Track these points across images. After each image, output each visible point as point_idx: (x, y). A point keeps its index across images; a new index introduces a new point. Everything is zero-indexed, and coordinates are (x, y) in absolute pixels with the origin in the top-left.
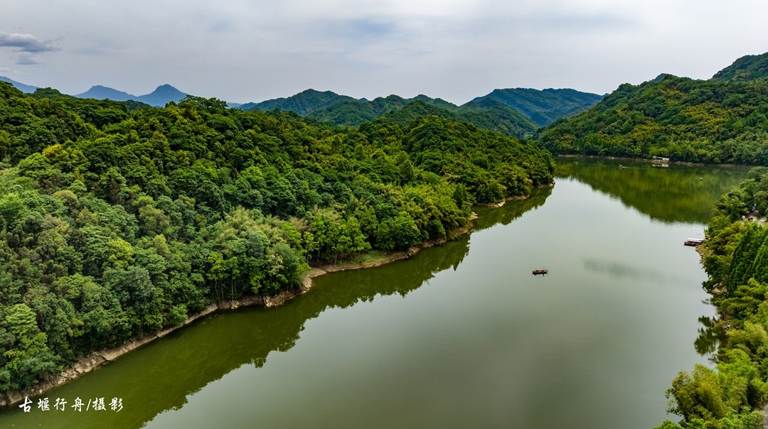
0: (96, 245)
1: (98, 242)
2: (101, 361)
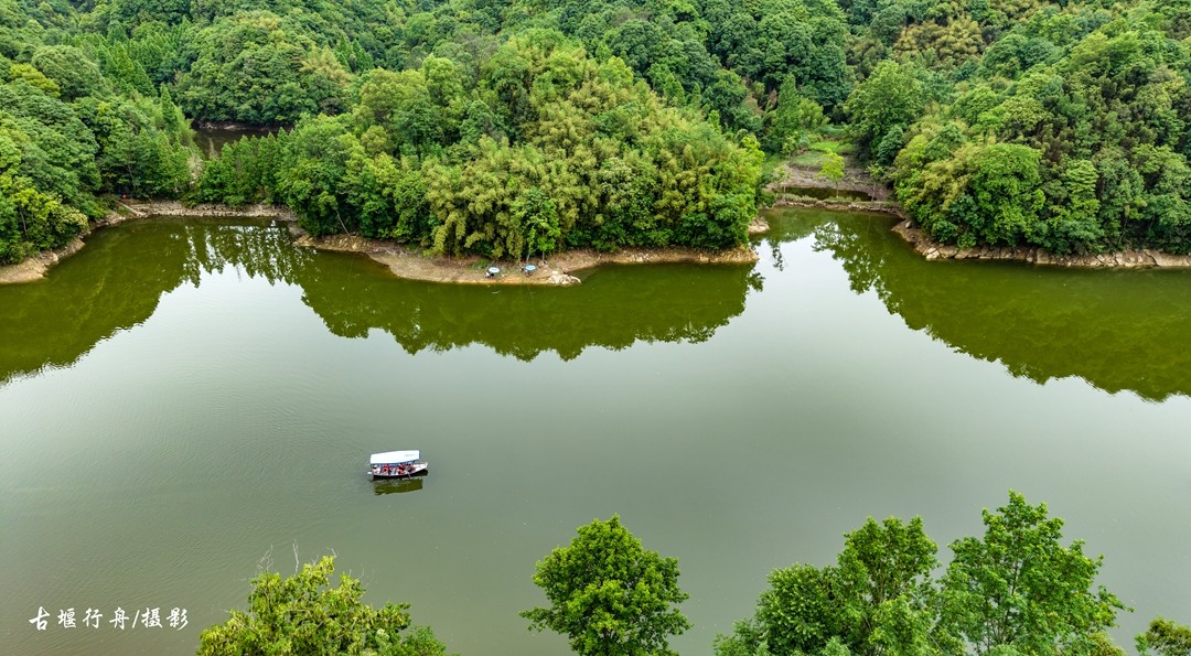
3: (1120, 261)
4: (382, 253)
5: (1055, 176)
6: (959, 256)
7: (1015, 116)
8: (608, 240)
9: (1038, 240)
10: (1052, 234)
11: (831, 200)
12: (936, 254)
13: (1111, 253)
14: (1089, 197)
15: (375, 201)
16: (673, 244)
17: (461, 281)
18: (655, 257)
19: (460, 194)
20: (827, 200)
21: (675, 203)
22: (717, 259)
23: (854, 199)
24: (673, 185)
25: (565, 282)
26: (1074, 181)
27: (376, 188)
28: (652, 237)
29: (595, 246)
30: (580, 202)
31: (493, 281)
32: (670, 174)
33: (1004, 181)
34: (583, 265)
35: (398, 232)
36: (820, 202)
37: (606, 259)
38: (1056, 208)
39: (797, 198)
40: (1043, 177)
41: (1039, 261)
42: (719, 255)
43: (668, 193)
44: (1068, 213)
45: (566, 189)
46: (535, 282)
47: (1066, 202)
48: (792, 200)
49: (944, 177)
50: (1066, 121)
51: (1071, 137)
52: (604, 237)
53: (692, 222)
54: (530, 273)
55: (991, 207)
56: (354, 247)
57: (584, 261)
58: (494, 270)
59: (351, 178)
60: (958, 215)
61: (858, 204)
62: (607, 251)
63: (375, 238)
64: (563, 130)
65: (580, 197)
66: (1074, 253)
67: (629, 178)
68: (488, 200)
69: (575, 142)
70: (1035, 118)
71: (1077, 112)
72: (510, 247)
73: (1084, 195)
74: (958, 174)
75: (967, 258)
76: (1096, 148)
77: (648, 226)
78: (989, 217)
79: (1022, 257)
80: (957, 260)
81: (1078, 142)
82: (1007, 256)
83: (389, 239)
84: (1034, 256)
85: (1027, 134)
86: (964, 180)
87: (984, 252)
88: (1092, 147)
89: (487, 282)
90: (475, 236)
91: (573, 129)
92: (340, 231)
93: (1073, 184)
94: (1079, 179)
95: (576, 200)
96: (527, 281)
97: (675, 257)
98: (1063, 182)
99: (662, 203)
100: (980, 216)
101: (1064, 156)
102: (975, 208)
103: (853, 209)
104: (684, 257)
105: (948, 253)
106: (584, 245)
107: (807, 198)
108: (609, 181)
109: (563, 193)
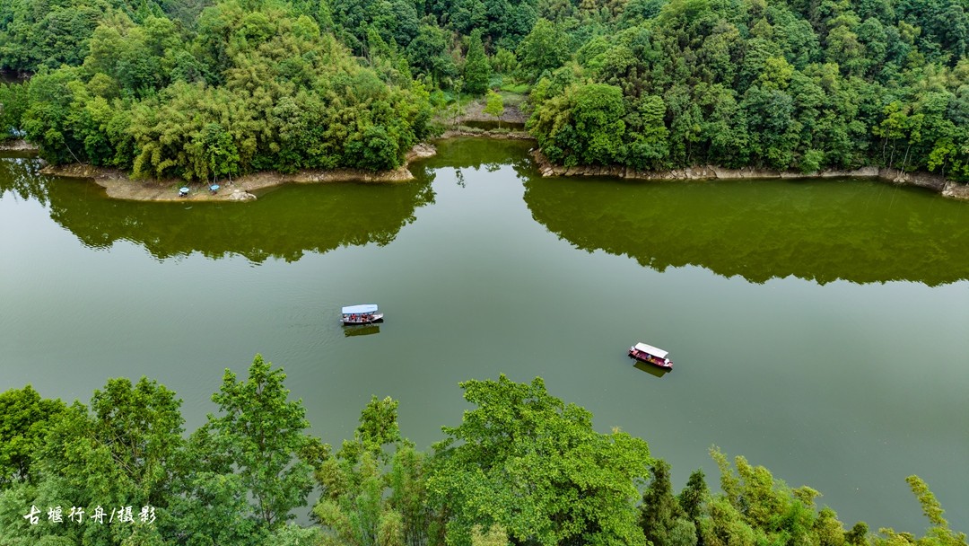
0: (755, 59)
1: (758, 56)
2: (712, 176)
3: (689, 175)
4: (106, 178)
5: (635, 109)
6: (568, 174)
7: (611, 62)
8: (287, 163)
9: (620, 160)
10: (631, 155)
11: (495, 131)
12: (551, 172)
13: (682, 168)
14: (659, 125)
15: (93, 135)
16: (342, 166)
17: (158, 199)
18: (329, 177)
19: (154, 129)
20: (492, 131)
21: (339, 133)
22: (378, 179)
23: (512, 130)
24: (336, 119)
25: (242, 199)
26: (646, 112)
27: (95, 126)
28: (322, 161)
29: (276, 169)
30: (258, 134)
31: (185, 199)
32: (334, 110)
33: (594, 114)
34: (266, 184)
35: (116, 161)
36: (486, 132)
37: (288, 179)
38: (633, 134)
39: (469, 129)
40: (626, 109)
41: (628, 177)
42: (380, 175)
43: (332, 126)
44: (642, 137)
45: (242, 123)
46: (219, 199)
47: (641, 130)
48: (465, 131)
49: (553, 112)
50: (647, 65)
51: (650, 78)
52: (283, 161)
53: (351, 149)
54: (215, 192)
55: (585, 134)
56: (86, 173)
57: (267, 181)
58: (185, 190)
59: (73, 118)
60: (563, 142)
61: (515, 134)
62: (286, 173)
63: (100, 166)
64: (247, 76)
65: (258, 129)
66: (653, 170)
67: (296, 114)
68: (174, 133)
69: (257, 85)
70: (625, 63)
71: (655, 58)
72: (197, 170)
73: (654, 123)
74: (563, 108)
75: (574, 175)
76: (668, 86)
77: (319, 152)
78: (585, 144)
79: (616, 173)
80: (567, 177)
81: (654, 81)
82: (605, 173)
83: (113, 167)
84: (624, 173)
85: (619, 76)
86: (566, 113)
87: (587, 170)
88: (665, 85)
89: (180, 199)
90: (168, 163)
91: (254, 75)
92: (74, 161)
93: (646, 115)
94: (651, 111)
95: (254, 131)
96: (213, 198)
97: (346, 177)
98: (640, 113)
99: (328, 133)
100: (578, 142)
101: (644, 93)
102: (574, 136)
103: (510, 138)
104: (354, 177)
105: (559, 171)
106: (267, 169)
107: (476, 129)
108: (279, 116)
109: (240, 127)
